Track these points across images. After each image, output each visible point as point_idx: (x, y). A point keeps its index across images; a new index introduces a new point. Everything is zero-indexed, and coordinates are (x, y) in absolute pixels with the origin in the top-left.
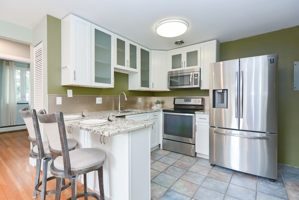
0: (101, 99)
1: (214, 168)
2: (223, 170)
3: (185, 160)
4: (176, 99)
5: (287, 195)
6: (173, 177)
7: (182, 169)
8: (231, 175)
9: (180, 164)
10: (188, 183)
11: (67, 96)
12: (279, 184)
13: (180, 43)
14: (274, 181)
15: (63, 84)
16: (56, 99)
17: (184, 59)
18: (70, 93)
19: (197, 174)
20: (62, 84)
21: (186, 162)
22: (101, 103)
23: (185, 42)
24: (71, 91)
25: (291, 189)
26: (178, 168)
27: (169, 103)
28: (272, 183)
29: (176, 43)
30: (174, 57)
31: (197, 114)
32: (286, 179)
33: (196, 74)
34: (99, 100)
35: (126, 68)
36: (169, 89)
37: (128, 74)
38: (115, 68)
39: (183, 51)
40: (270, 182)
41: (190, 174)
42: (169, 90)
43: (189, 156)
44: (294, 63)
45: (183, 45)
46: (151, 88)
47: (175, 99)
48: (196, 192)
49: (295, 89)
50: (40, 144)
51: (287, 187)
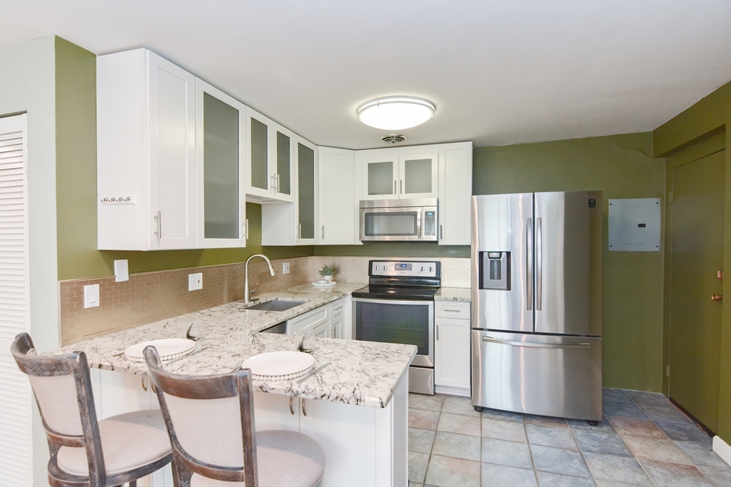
0: (200, 276)
1: (485, 415)
2: (502, 417)
3: (418, 405)
4: (374, 263)
5: (626, 447)
6: (417, 454)
7: (424, 431)
8: (522, 425)
9: (414, 419)
10: (454, 460)
11: (115, 279)
12: (605, 428)
13: (395, 140)
14: (594, 423)
15: (103, 245)
16: (82, 293)
17: (399, 174)
18: (121, 271)
19: (462, 436)
20: (100, 247)
21: (422, 412)
22: (201, 288)
23: (405, 138)
24: (125, 262)
25: (626, 434)
26: (413, 429)
27: (356, 272)
28: (593, 428)
29: (387, 139)
30: (372, 167)
31: (438, 300)
32: (611, 417)
33: (430, 212)
34: (195, 282)
35: (271, 192)
36: (362, 241)
37: (260, 205)
38: (247, 196)
39: (398, 158)
40: (590, 426)
41: (447, 439)
42: (362, 244)
43: (421, 396)
44: (608, 201)
45: (400, 143)
46: (318, 240)
47: (371, 262)
48: (482, 479)
49: (610, 249)
50: (96, 451)
51: (621, 432)
